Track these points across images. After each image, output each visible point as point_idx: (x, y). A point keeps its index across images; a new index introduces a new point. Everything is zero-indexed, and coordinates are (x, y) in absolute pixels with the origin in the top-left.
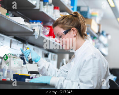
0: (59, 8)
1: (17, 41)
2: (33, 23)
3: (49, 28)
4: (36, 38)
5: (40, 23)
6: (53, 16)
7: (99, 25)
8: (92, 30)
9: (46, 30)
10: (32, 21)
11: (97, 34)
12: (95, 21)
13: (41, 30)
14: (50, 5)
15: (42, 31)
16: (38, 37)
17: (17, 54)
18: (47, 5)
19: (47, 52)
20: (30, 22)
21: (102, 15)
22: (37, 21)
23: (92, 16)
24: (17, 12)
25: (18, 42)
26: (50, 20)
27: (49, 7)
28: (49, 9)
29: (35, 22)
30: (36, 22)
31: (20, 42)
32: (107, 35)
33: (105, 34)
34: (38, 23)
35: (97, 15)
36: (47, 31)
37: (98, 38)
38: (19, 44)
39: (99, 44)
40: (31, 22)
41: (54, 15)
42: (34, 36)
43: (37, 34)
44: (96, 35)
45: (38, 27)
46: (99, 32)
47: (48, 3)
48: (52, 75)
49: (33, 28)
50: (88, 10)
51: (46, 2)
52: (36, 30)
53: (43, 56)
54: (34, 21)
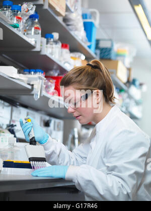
0: (68, 46)
1: (2, 102)
2: (30, 73)
3: (55, 81)
4: (36, 100)
5: (41, 73)
6: (60, 61)
7: (129, 70)
8: (118, 78)
9: (50, 84)
10: (28, 70)
11: (125, 84)
12: (124, 63)
13: (43, 85)
14: (56, 42)
15: (45, 86)
16: (39, 97)
17: (3, 125)
18: (51, 43)
19: (47, 118)
20: (24, 71)
21: (134, 54)
22: (37, 70)
23: (117, 55)
24: (4, 55)
25: (3, 104)
26: (55, 67)
27: (54, 46)
28: (54, 50)
29: (33, 73)
30: (35, 72)
31: (7, 104)
32: (141, 85)
33: (137, 83)
34: (38, 73)
35: (127, 54)
36: (51, 86)
37: (126, 92)
38: (5, 108)
39: (127, 100)
40: (26, 72)
41: (62, 59)
42: (33, 95)
43: (38, 92)
44: (124, 87)
45: (38, 80)
46: (128, 81)
47: (52, 40)
48: (65, 164)
49: (31, 83)
50: (112, 45)
51: (49, 38)
52: (35, 87)
53: (42, 124)
54: (31, 70)
